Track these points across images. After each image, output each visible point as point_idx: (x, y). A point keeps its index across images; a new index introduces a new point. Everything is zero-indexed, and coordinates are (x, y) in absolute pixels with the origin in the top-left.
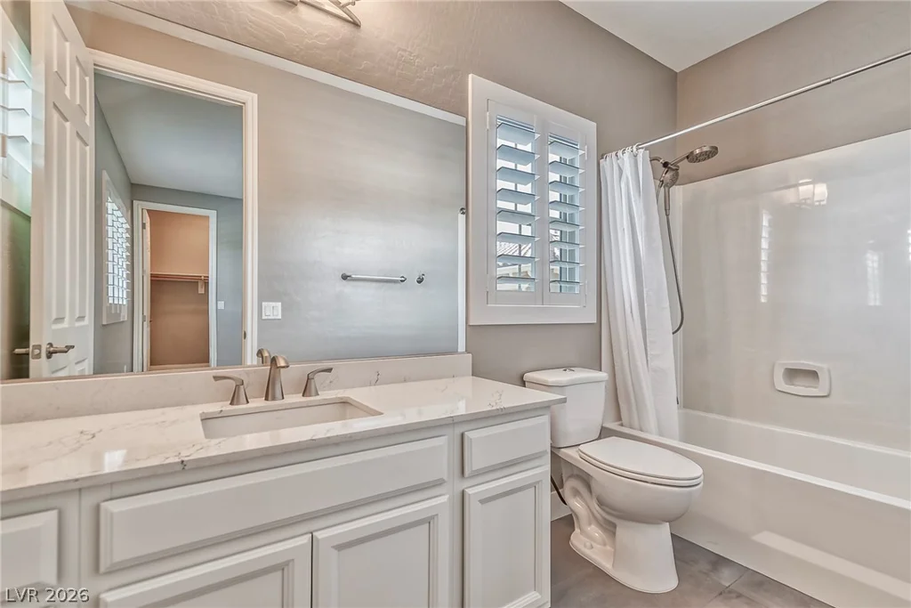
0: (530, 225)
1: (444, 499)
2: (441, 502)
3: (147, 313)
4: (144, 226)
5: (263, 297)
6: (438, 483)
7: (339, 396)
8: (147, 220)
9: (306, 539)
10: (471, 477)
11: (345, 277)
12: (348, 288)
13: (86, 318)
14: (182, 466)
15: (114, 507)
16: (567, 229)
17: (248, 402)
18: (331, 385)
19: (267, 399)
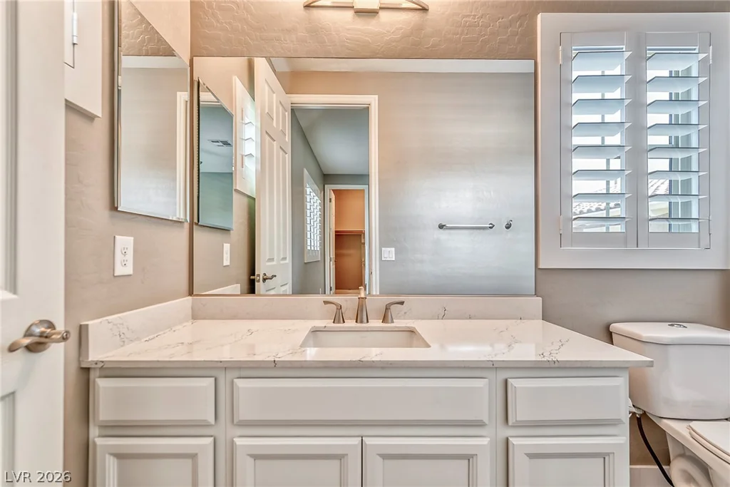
0: (619, 158)
1: (485, 441)
2: (481, 443)
3: (333, 256)
4: (330, 201)
5: (383, 244)
6: (479, 424)
7: (408, 325)
8: (333, 197)
9: (357, 441)
10: (513, 426)
11: (441, 227)
12: (443, 235)
13: (288, 258)
14: (273, 364)
15: (240, 383)
16: (679, 155)
17: (344, 322)
18: (405, 316)
19: (356, 322)
